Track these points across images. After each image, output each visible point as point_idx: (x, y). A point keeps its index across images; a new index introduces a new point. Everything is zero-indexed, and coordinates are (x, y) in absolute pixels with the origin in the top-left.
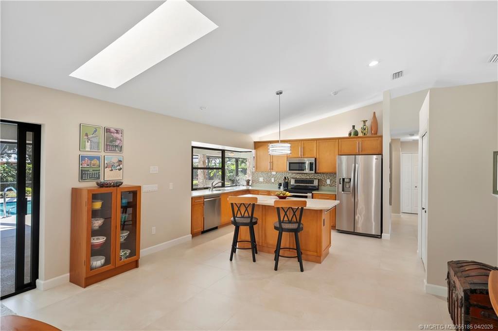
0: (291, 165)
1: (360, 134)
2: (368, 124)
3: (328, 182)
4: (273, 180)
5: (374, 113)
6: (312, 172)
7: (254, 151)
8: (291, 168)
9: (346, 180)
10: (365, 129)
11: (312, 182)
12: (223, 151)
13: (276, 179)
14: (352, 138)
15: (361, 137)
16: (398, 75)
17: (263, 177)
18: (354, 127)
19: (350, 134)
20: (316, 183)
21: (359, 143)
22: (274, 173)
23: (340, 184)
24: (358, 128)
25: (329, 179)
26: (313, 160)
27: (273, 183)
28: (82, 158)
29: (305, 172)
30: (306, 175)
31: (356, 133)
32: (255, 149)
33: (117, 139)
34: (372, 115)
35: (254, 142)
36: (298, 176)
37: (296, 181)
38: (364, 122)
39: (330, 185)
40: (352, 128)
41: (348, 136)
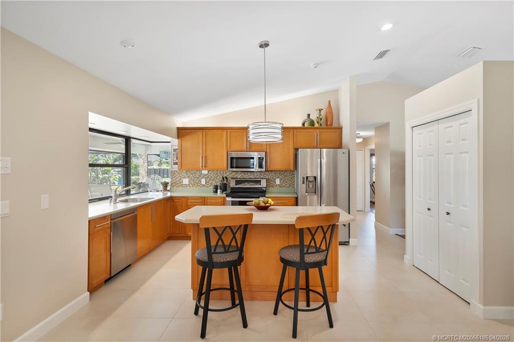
0: (234, 160)
1: (316, 125)
2: (323, 113)
3: (278, 181)
4: (203, 181)
5: (329, 102)
6: (262, 170)
7: (176, 142)
8: (234, 165)
9: (310, 179)
10: (321, 119)
11: (259, 182)
12: (128, 140)
13: (207, 180)
14: (306, 128)
15: (317, 128)
16: (382, 55)
17: (189, 177)
18: (309, 115)
19: (303, 124)
20: (264, 184)
21: (317, 135)
22: (205, 172)
23: (303, 183)
24: (314, 117)
25: (279, 177)
26: (263, 155)
27: (203, 185)
29: (252, 170)
30: (249, 173)
31: (312, 123)
32: (178, 138)
34: (327, 103)
35: (177, 128)
36: (239, 176)
37: (238, 182)
38: (320, 111)
39: (280, 186)
40: (306, 117)
41: (300, 125)
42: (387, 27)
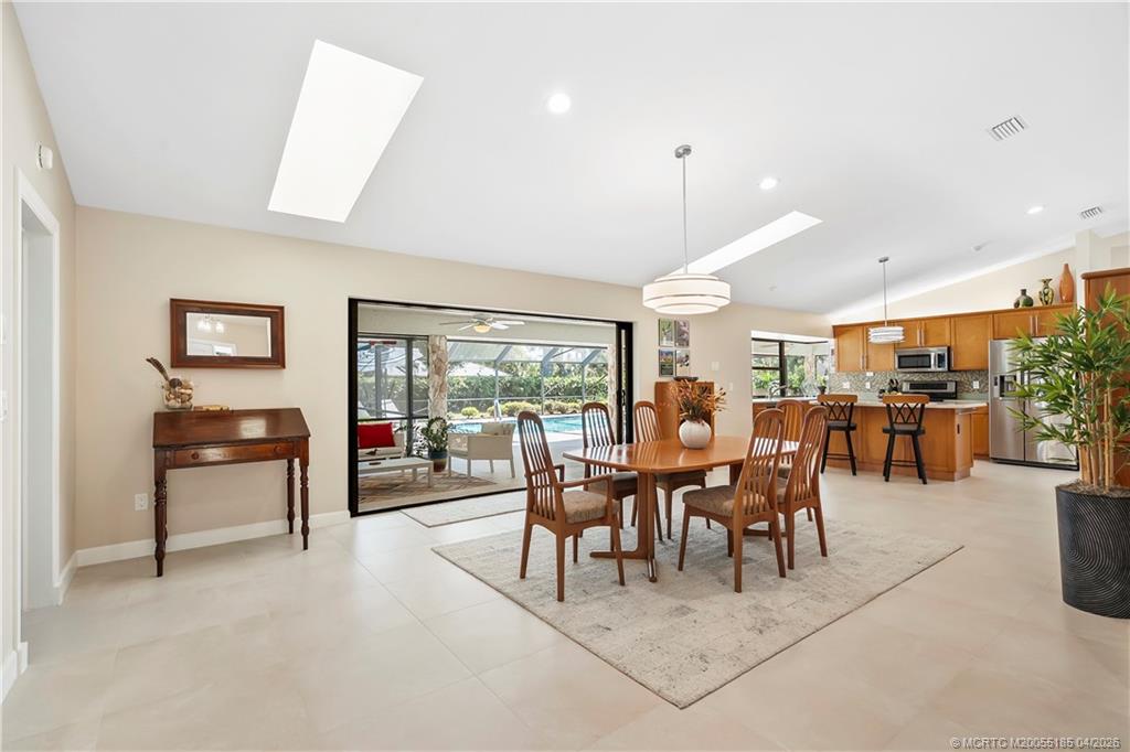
0: (903, 359)
1: (1038, 303)
2: (1054, 285)
3: (976, 385)
4: (868, 385)
5: (1067, 266)
6: (940, 369)
7: (832, 342)
8: (903, 364)
9: (1006, 379)
10: (1046, 295)
11: (943, 386)
12: (781, 344)
13: (874, 384)
14: (1021, 310)
15: (1038, 309)
16: (1091, 212)
17: (850, 381)
18: (1024, 292)
19: (1017, 304)
20: (951, 388)
21: (1034, 319)
22: (870, 374)
23: (996, 384)
24: (1033, 293)
25: (976, 379)
26: (943, 350)
27: (868, 391)
28: (661, 353)
29: (929, 370)
30: (931, 375)
31: (1029, 302)
32: (835, 337)
33: (684, 332)
34: (1062, 270)
35: (834, 327)
36: (916, 378)
37: (914, 386)
38: (1046, 282)
39: (980, 391)
40: (1020, 294)
41: (1012, 307)
42: (1035, 210)
